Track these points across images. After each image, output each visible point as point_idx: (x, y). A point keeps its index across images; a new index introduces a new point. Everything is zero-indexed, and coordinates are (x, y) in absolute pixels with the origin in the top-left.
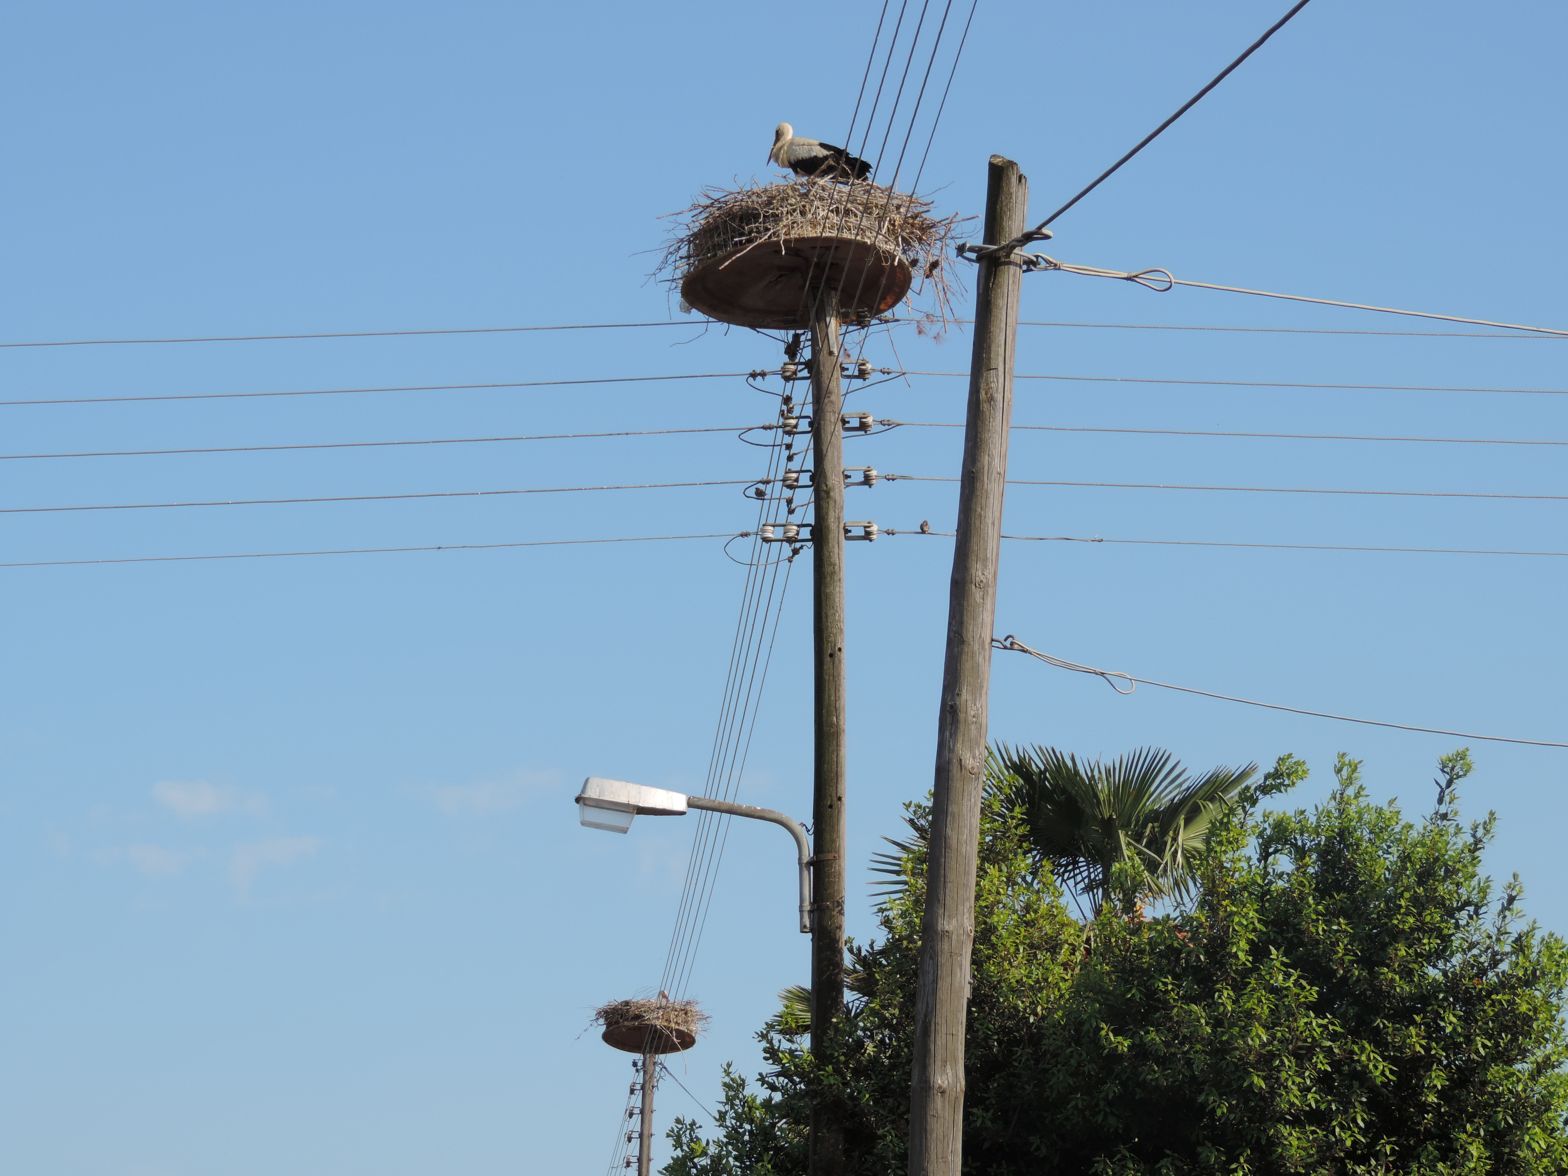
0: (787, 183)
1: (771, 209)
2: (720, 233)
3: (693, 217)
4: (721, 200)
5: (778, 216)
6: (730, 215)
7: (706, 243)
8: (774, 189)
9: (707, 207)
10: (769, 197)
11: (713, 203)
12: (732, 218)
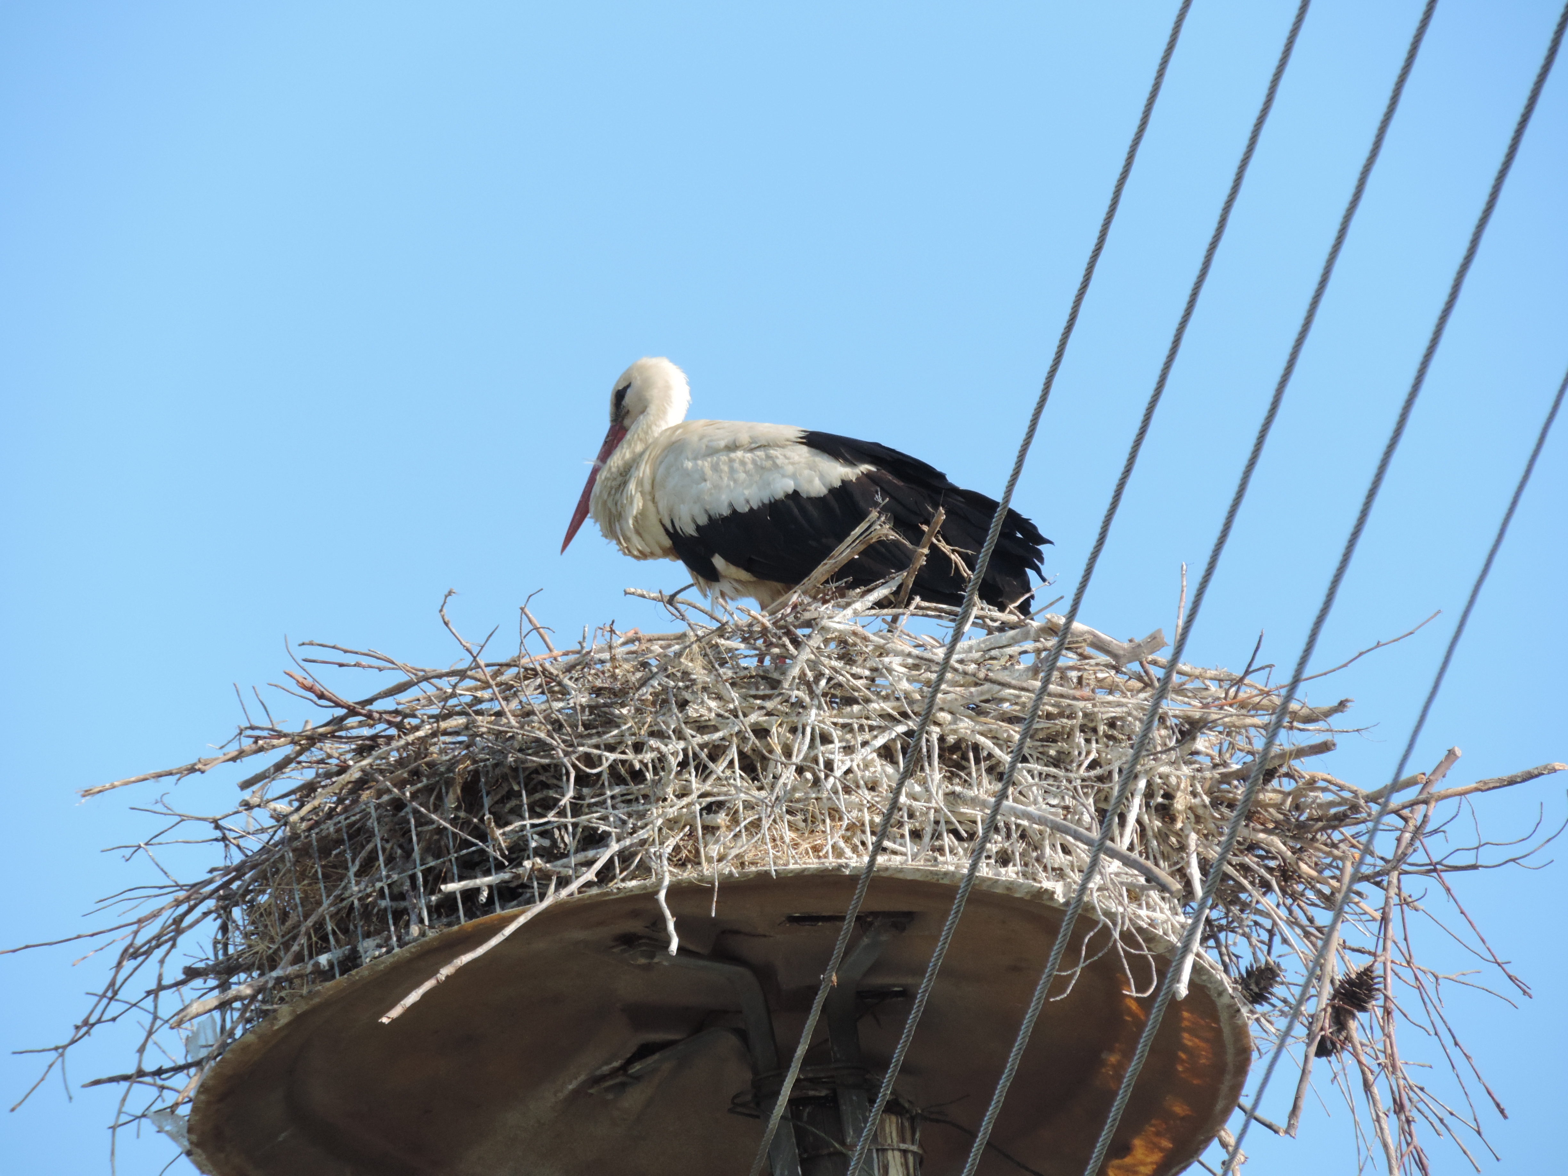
0: (680, 627)
1: (611, 748)
2: (372, 859)
3: (246, 785)
4: (379, 706)
5: (638, 776)
6: (416, 774)
7: (310, 903)
8: (620, 652)
9: (313, 739)
10: (598, 691)
11: (338, 722)
12: (428, 790)
